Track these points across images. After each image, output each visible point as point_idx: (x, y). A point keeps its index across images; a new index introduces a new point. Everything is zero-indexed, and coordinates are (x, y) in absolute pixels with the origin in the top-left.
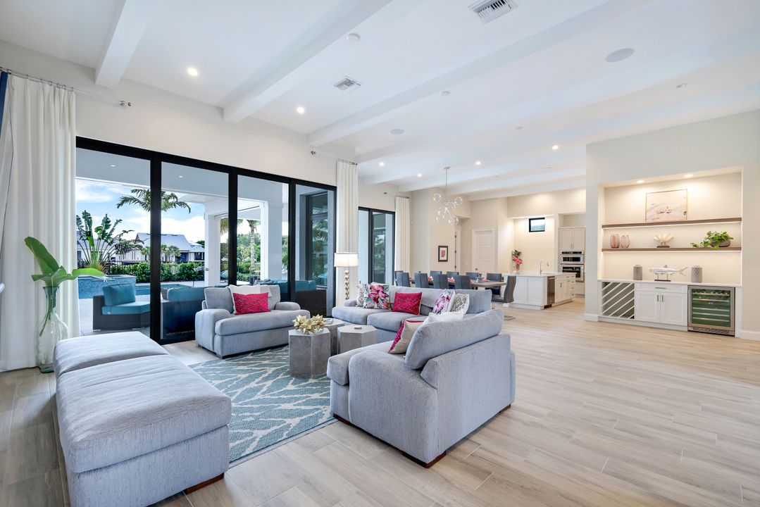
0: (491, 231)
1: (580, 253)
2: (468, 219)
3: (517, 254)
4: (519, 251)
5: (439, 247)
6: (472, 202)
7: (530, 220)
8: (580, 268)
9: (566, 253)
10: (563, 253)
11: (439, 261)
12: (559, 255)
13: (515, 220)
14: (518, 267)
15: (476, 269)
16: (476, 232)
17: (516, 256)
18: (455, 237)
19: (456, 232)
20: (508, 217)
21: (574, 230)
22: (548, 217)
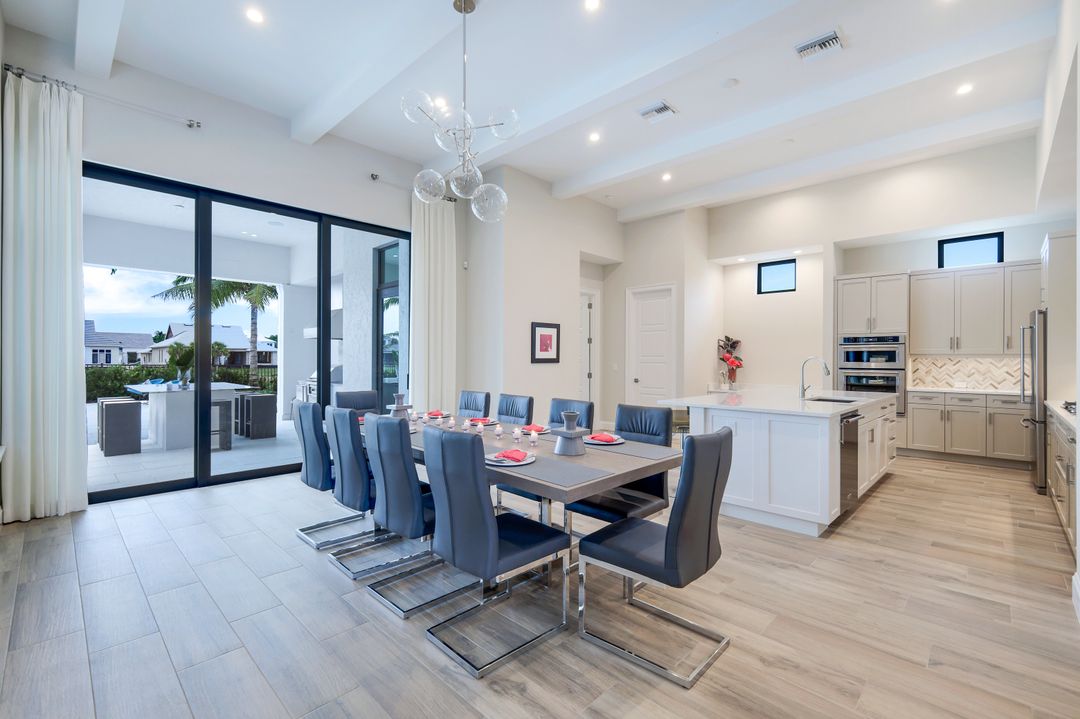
0: (670, 290)
1: (896, 339)
2: (619, 264)
3: (730, 345)
4: (735, 339)
5: (534, 326)
6: (625, 225)
7: (760, 266)
8: (894, 379)
9: (855, 340)
10: (848, 340)
11: (534, 360)
12: (836, 345)
13: (725, 268)
14: (732, 375)
15: (636, 381)
16: (635, 294)
17: (728, 351)
18: (590, 306)
19: (590, 296)
20: (709, 258)
21: (878, 281)
22: (804, 256)
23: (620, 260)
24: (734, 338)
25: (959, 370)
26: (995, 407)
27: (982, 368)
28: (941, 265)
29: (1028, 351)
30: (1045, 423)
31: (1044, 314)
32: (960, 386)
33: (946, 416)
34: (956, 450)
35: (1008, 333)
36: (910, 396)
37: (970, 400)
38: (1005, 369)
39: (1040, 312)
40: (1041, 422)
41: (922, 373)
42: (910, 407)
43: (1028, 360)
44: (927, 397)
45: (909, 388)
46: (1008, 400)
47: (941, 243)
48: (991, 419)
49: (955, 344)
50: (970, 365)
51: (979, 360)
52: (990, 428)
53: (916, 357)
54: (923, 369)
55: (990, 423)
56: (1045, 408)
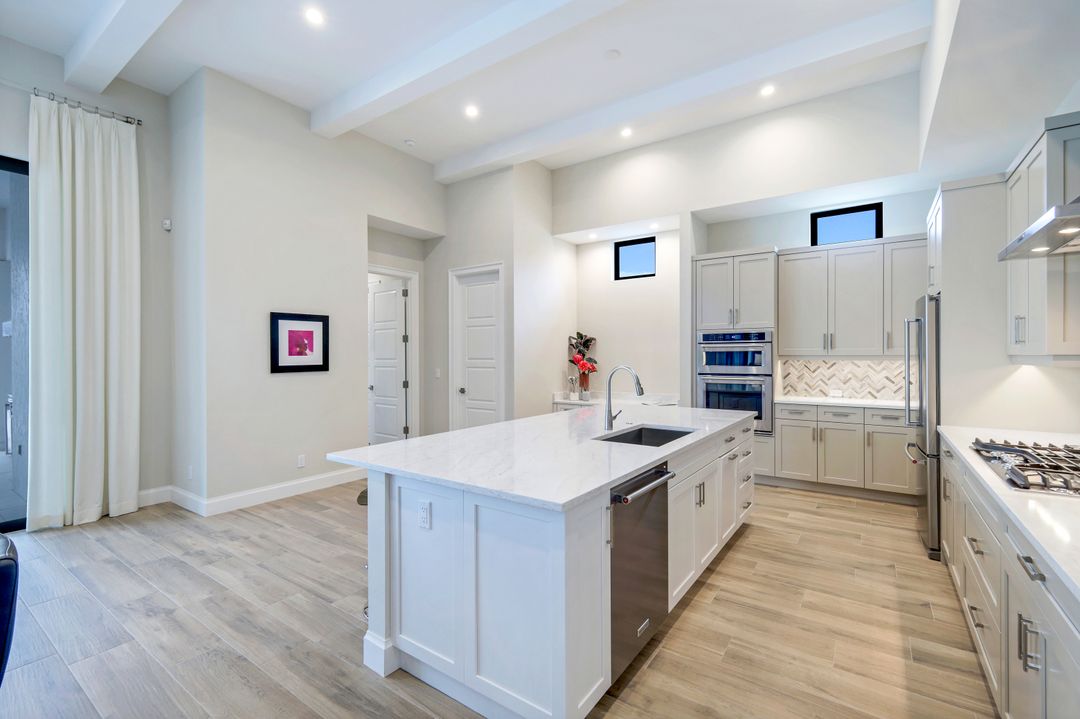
0: (497, 272)
1: (761, 336)
2: (440, 237)
3: (583, 344)
4: (589, 336)
5: (276, 318)
6: (446, 186)
7: (618, 245)
9: (726, 337)
10: (707, 338)
11: (276, 369)
12: (694, 344)
13: (579, 248)
14: (584, 380)
15: (462, 391)
16: (459, 277)
17: (579, 352)
18: (405, 293)
19: (406, 280)
20: (553, 233)
21: (741, 262)
22: (663, 233)
23: (444, 234)
24: (588, 333)
25: (834, 375)
26: (875, 424)
27: (860, 372)
28: (814, 242)
29: (914, 351)
30: (937, 457)
31: (936, 300)
32: (836, 398)
33: (818, 436)
34: (831, 479)
35: (888, 329)
36: (778, 409)
37: (846, 415)
38: (885, 373)
39: (931, 298)
40: (932, 454)
41: (793, 378)
42: (778, 423)
43: (914, 363)
44: (797, 410)
45: (779, 398)
46: (890, 415)
47: (815, 217)
48: (869, 440)
49: (829, 342)
50: (846, 368)
51: (856, 362)
52: (868, 451)
53: (787, 359)
54: (794, 374)
55: (869, 444)
56: (938, 435)
